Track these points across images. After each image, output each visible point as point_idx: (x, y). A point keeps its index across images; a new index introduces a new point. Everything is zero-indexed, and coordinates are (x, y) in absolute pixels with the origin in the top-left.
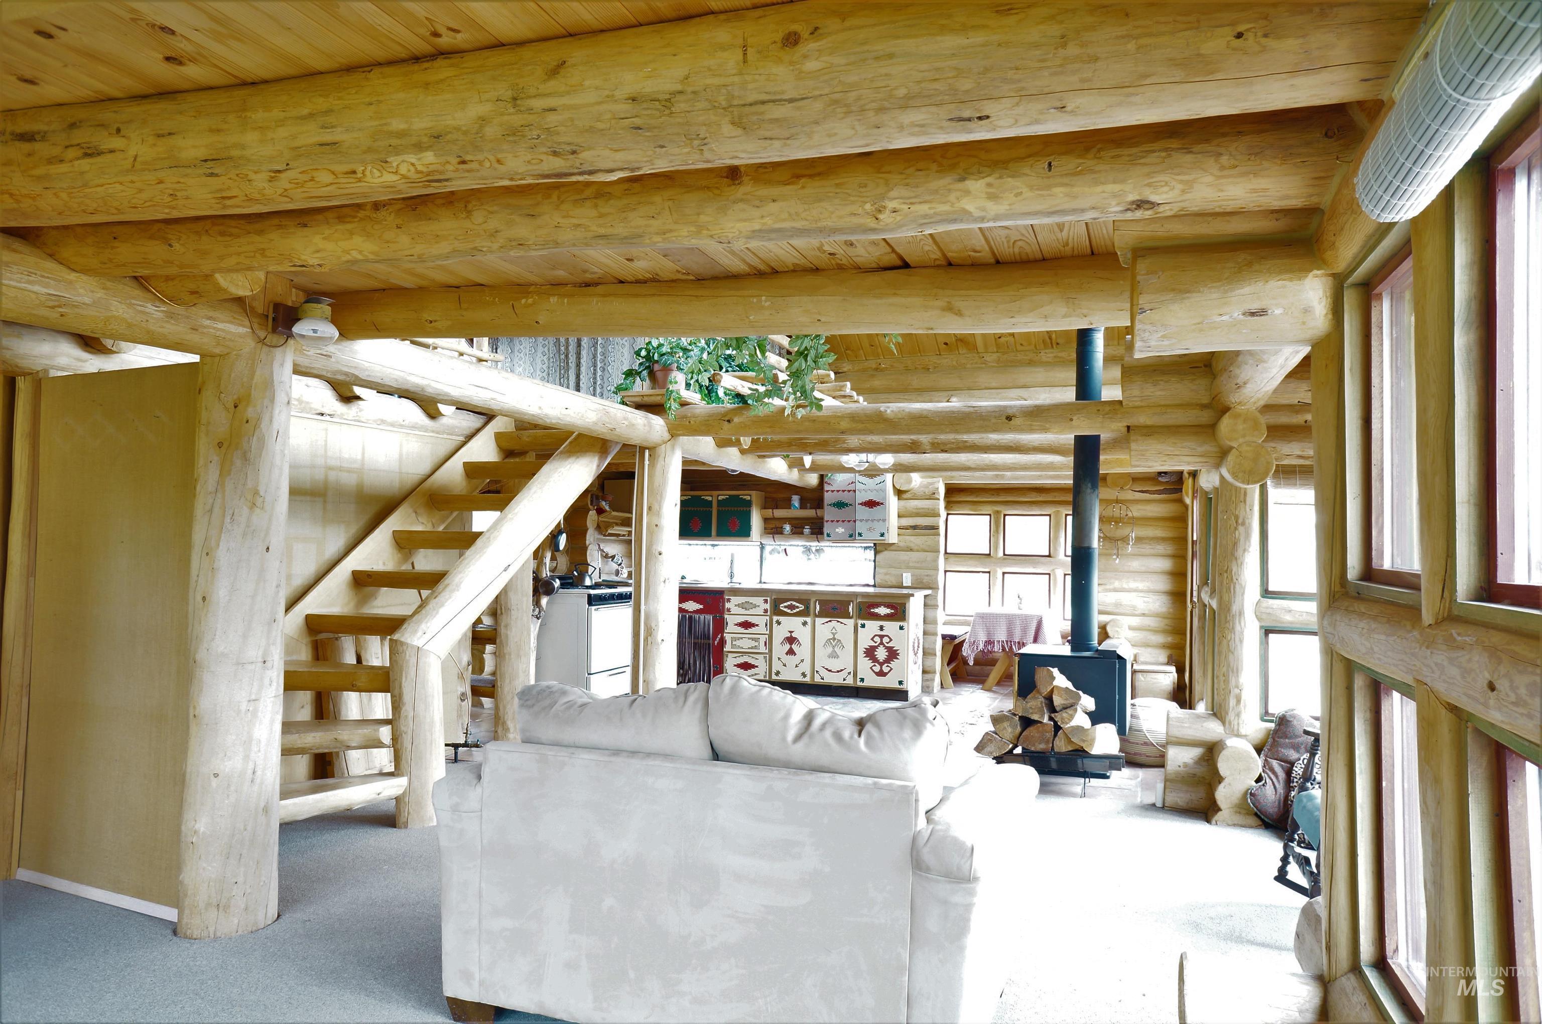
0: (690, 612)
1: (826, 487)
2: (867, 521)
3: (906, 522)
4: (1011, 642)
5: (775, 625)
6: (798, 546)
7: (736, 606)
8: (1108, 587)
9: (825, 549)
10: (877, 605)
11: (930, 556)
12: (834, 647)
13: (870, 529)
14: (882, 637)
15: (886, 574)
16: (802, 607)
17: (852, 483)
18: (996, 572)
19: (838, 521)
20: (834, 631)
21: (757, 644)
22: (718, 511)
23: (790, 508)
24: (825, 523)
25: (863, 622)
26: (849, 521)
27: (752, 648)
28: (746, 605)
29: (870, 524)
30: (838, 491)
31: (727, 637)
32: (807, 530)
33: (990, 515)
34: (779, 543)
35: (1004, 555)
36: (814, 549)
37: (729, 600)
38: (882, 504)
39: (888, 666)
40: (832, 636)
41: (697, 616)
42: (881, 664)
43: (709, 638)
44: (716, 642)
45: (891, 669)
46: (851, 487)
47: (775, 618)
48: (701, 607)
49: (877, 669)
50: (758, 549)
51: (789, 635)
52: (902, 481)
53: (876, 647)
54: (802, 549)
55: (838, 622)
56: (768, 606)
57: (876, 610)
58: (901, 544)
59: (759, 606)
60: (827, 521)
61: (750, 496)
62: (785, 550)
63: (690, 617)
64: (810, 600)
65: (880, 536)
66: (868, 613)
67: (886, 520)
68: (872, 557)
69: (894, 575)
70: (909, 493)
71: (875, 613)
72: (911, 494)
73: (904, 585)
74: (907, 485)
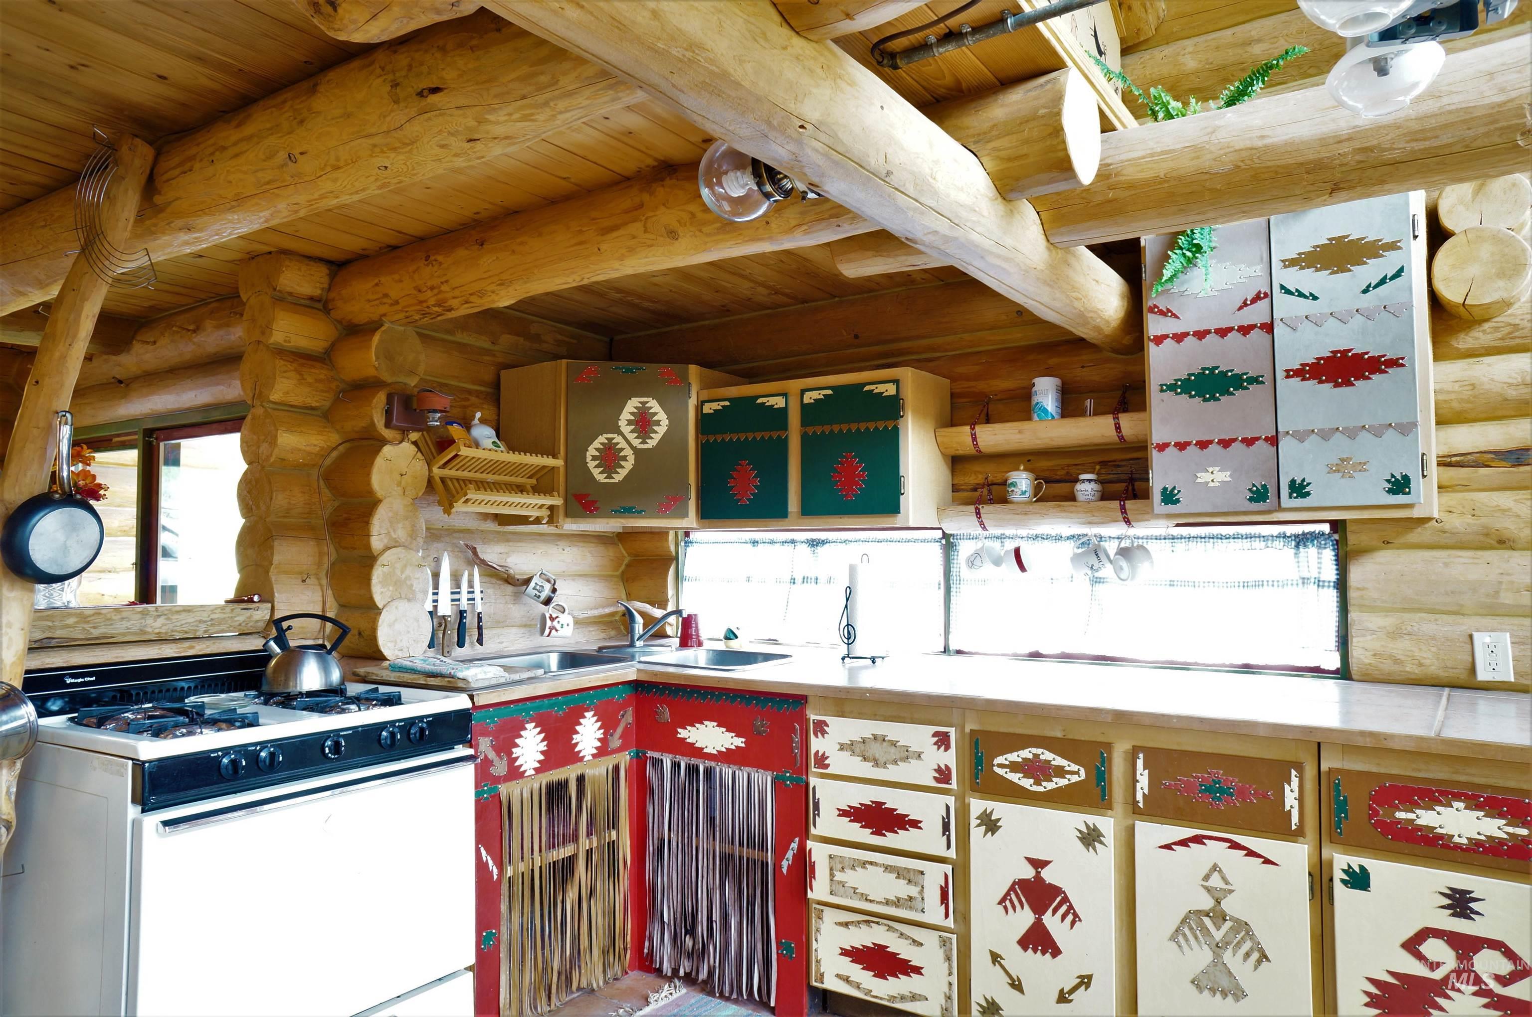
0: (710, 757)
1: (1154, 326)
3: (1479, 437)
5: (977, 833)
6: (1058, 538)
7: (842, 747)
9: (1151, 546)
10: (1434, 795)
12: (1218, 948)
13: (1340, 467)
15: (1395, 634)
16: (1076, 773)
17: (1257, 298)
19: (1203, 445)
20: (1215, 881)
21: (913, 891)
22: (804, 438)
23: (1029, 418)
24: (1155, 455)
25: (1356, 862)
26: (1249, 442)
27: (897, 903)
28: (876, 750)
29: (1340, 446)
30: (1201, 335)
31: (819, 853)
32: (1086, 488)
34: (998, 532)
36: (1111, 547)
37: (821, 727)
38: (1394, 363)
40: (1207, 903)
41: (726, 771)
43: (763, 846)
44: (785, 864)
46: (1257, 314)
47: (977, 806)
48: (739, 742)
50: (936, 552)
51: (1029, 873)
52: (1474, 270)
53: (1440, 987)
54: (1069, 548)
55: (1235, 846)
56: (949, 758)
57: (1426, 818)
58: (1457, 523)
59: (919, 756)
60: (1162, 447)
61: (896, 382)
62: (1017, 552)
63: (709, 772)
64: (1108, 746)
65: (1390, 491)
66: (1380, 824)
67: (1414, 425)
68: (1330, 573)
69: (1433, 638)
70: (1486, 326)
71: (1420, 828)
72: (1496, 329)
73: (1483, 675)
74: (1501, 283)
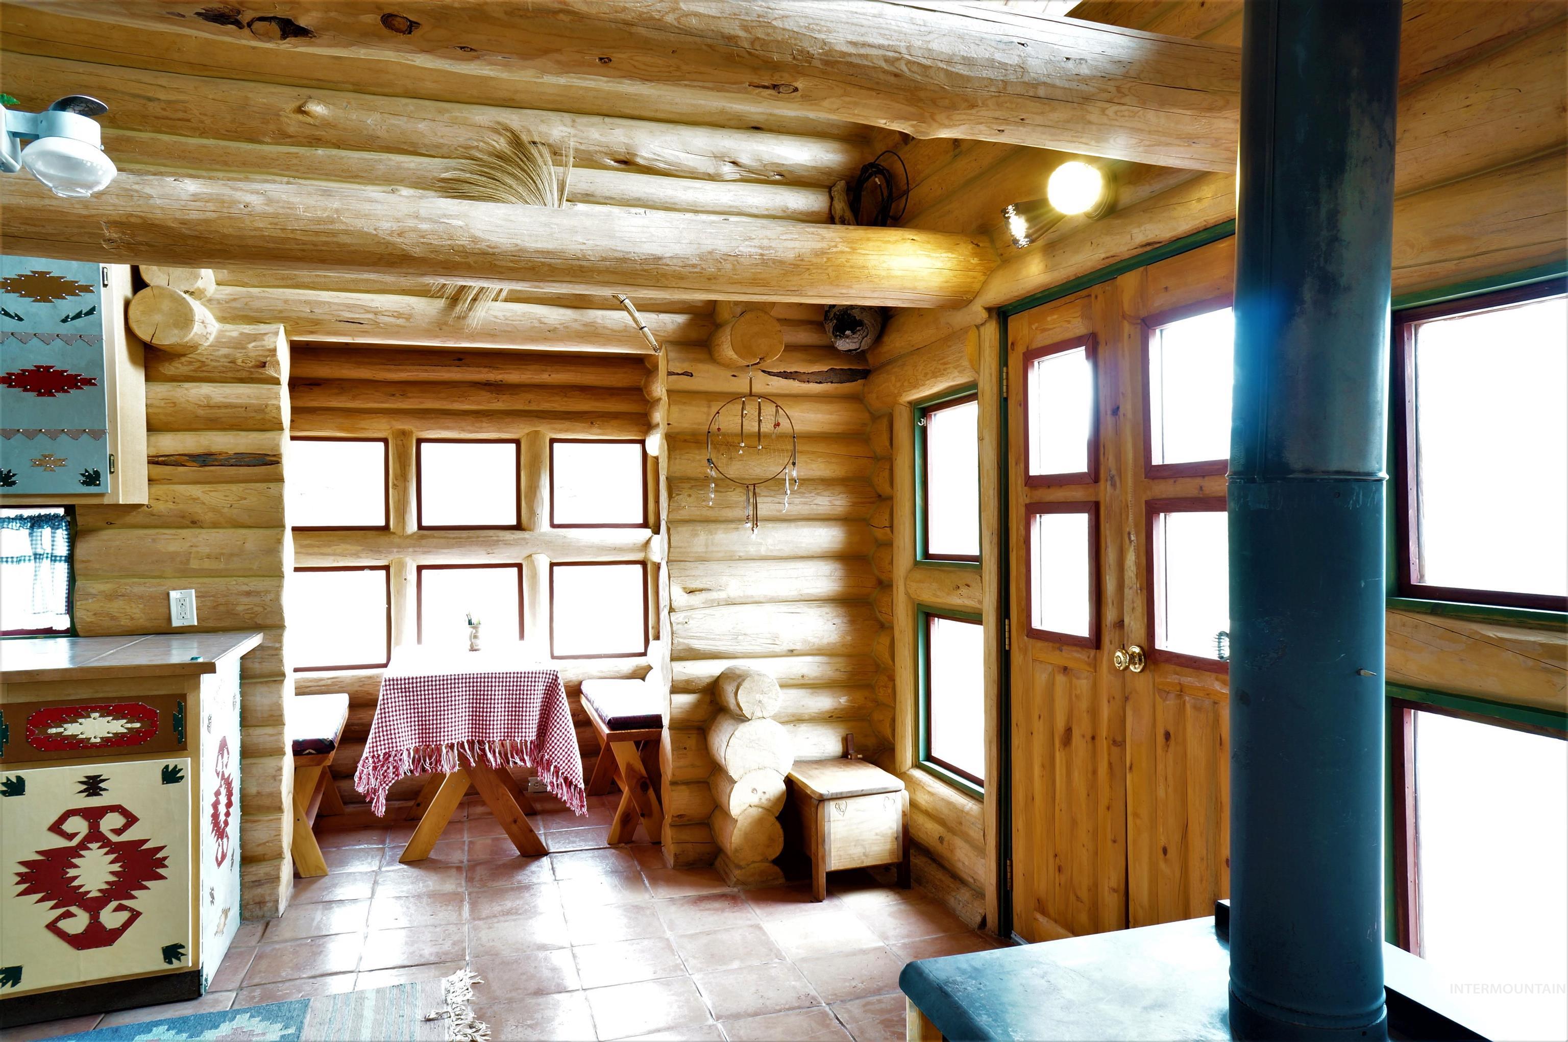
2: (31, 434)
3: (170, 443)
4: (481, 743)
8: (714, 595)
10: (77, 711)
11: (252, 539)
13: (43, 462)
14: (93, 815)
15: (111, 597)
18: (402, 566)
25: (15, 773)
29: (42, 445)
33: (385, 441)
35: (420, 527)
38: (88, 382)
39: (120, 908)
42: (94, 906)
45: (135, 915)
49: (78, 922)
52: (158, 318)
53: (76, 851)
57: (71, 729)
58: (163, 509)
65: (84, 483)
66: (37, 741)
67: (103, 432)
68: (62, 549)
69: (141, 597)
70: (183, 359)
71: (67, 737)
72: (190, 363)
73: (176, 623)
74: (176, 331)
